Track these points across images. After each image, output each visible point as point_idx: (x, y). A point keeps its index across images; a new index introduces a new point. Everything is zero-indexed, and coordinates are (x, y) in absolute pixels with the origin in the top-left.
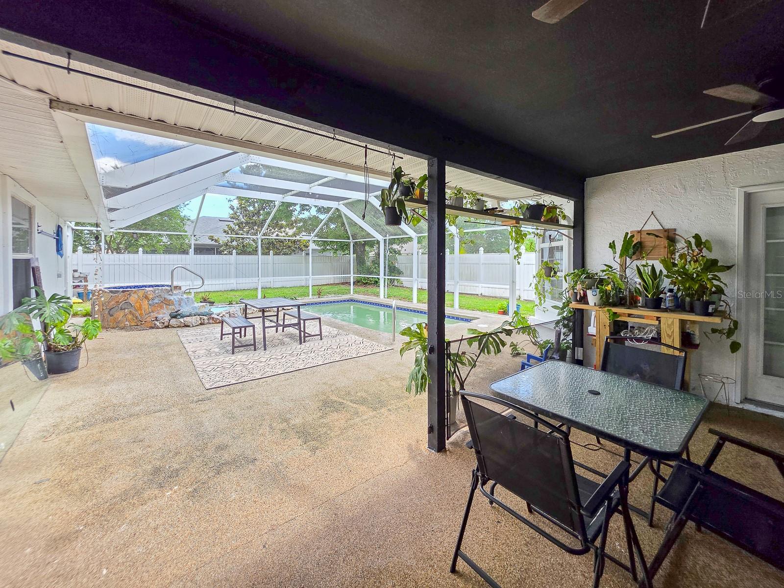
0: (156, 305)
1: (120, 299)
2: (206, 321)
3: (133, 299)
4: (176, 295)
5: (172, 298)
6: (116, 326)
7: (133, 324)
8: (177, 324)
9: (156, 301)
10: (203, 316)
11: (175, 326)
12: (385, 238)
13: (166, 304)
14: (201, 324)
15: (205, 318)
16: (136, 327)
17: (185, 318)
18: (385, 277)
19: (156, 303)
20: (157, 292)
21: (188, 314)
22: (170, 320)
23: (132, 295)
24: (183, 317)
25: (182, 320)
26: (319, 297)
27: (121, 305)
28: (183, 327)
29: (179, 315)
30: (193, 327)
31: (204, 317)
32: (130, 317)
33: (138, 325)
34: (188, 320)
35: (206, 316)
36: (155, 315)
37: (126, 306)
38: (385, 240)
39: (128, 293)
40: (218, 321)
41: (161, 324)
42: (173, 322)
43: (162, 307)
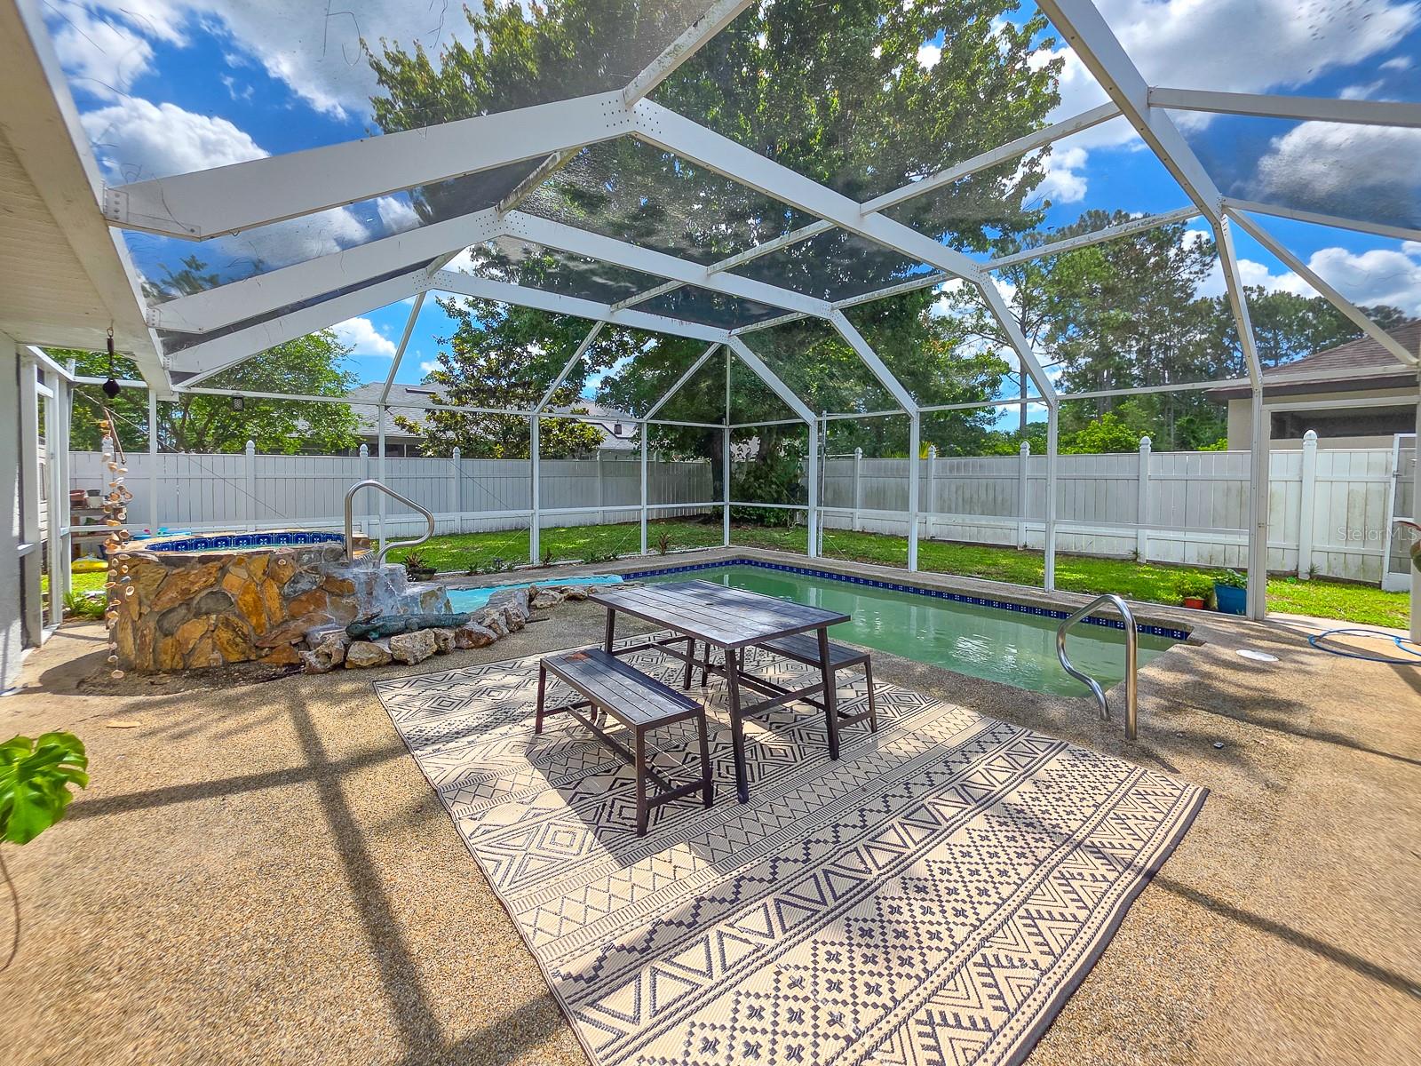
0: (303, 598)
1: (193, 583)
2: (452, 644)
3: (235, 581)
4: (358, 563)
5: (348, 574)
6: (181, 665)
7: (234, 658)
8: (369, 659)
9: (304, 585)
10: (443, 627)
11: (364, 664)
12: (820, 419)
13: (332, 593)
14: (440, 653)
15: (450, 634)
16: (242, 667)
17: (394, 638)
18: (819, 508)
19: (304, 592)
20: (306, 557)
21: (401, 624)
22: (347, 647)
23: (232, 569)
24: (386, 635)
25: (383, 645)
26: (663, 554)
27: (198, 598)
28: (388, 664)
29: (375, 629)
30: (417, 663)
31: (443, 631)
32: (225, 635)
33: (249, 661)
34: (403, 643)
35: (449, 627)
36: (299, 625)
37: (211, 603)
38: (820, 423)
39: (219, 564)
40: (483, 641)
41: (322, 659)
42: (358, 652)
43: (320, 604)
